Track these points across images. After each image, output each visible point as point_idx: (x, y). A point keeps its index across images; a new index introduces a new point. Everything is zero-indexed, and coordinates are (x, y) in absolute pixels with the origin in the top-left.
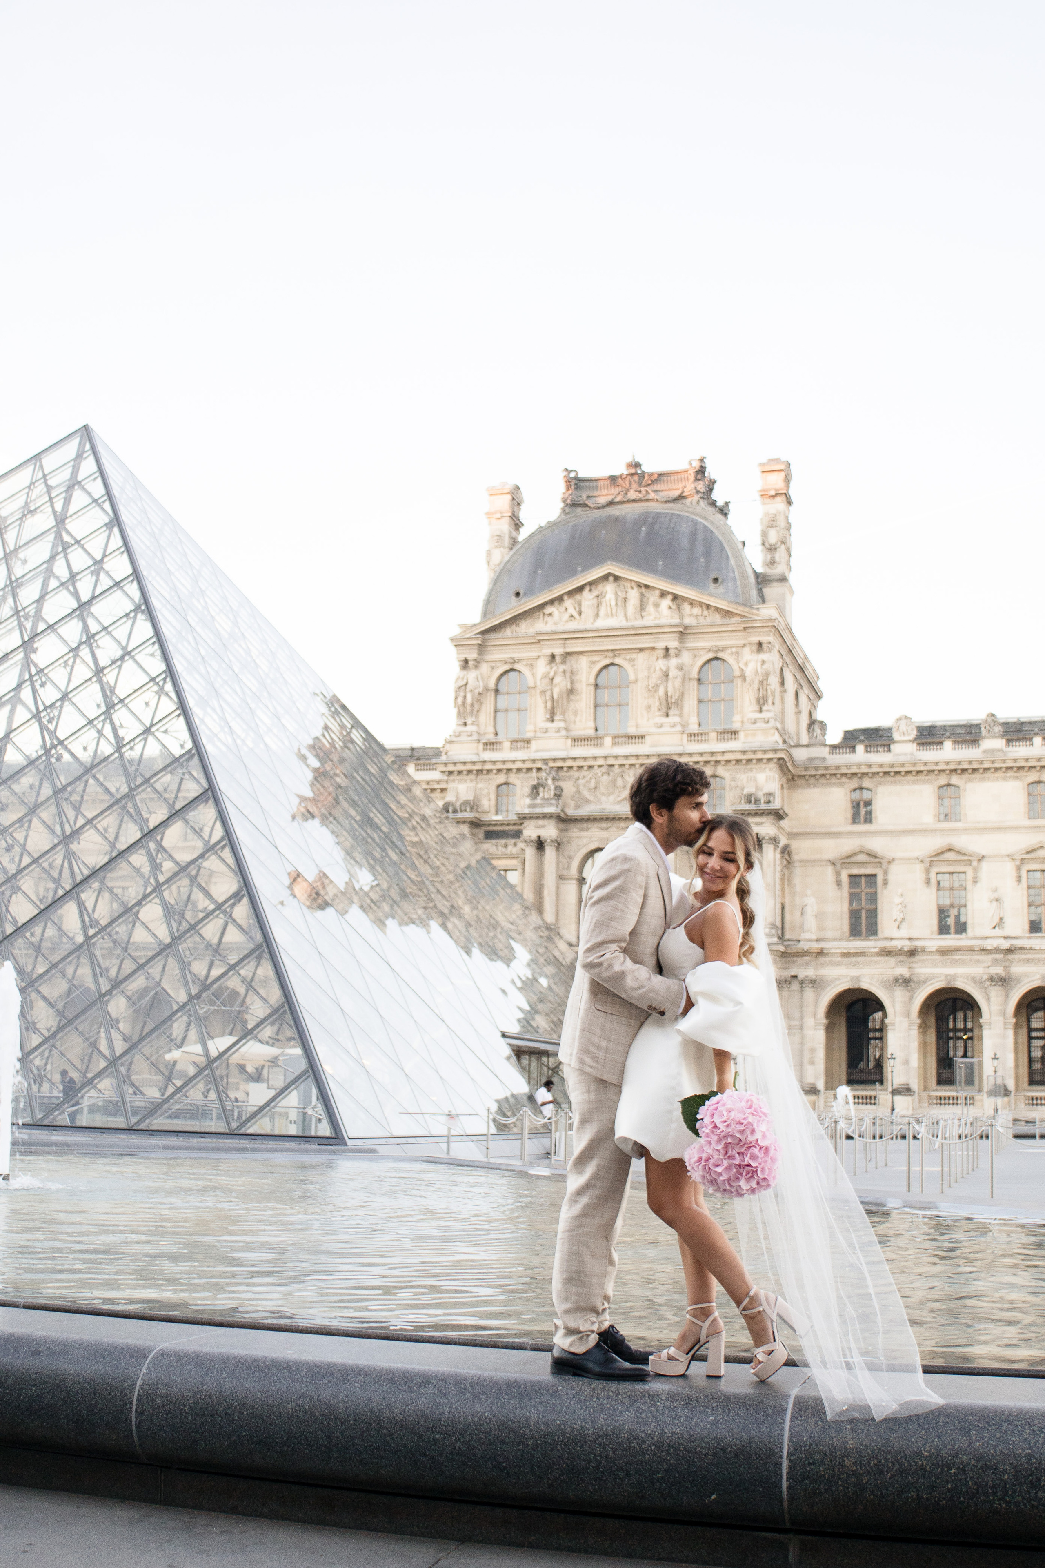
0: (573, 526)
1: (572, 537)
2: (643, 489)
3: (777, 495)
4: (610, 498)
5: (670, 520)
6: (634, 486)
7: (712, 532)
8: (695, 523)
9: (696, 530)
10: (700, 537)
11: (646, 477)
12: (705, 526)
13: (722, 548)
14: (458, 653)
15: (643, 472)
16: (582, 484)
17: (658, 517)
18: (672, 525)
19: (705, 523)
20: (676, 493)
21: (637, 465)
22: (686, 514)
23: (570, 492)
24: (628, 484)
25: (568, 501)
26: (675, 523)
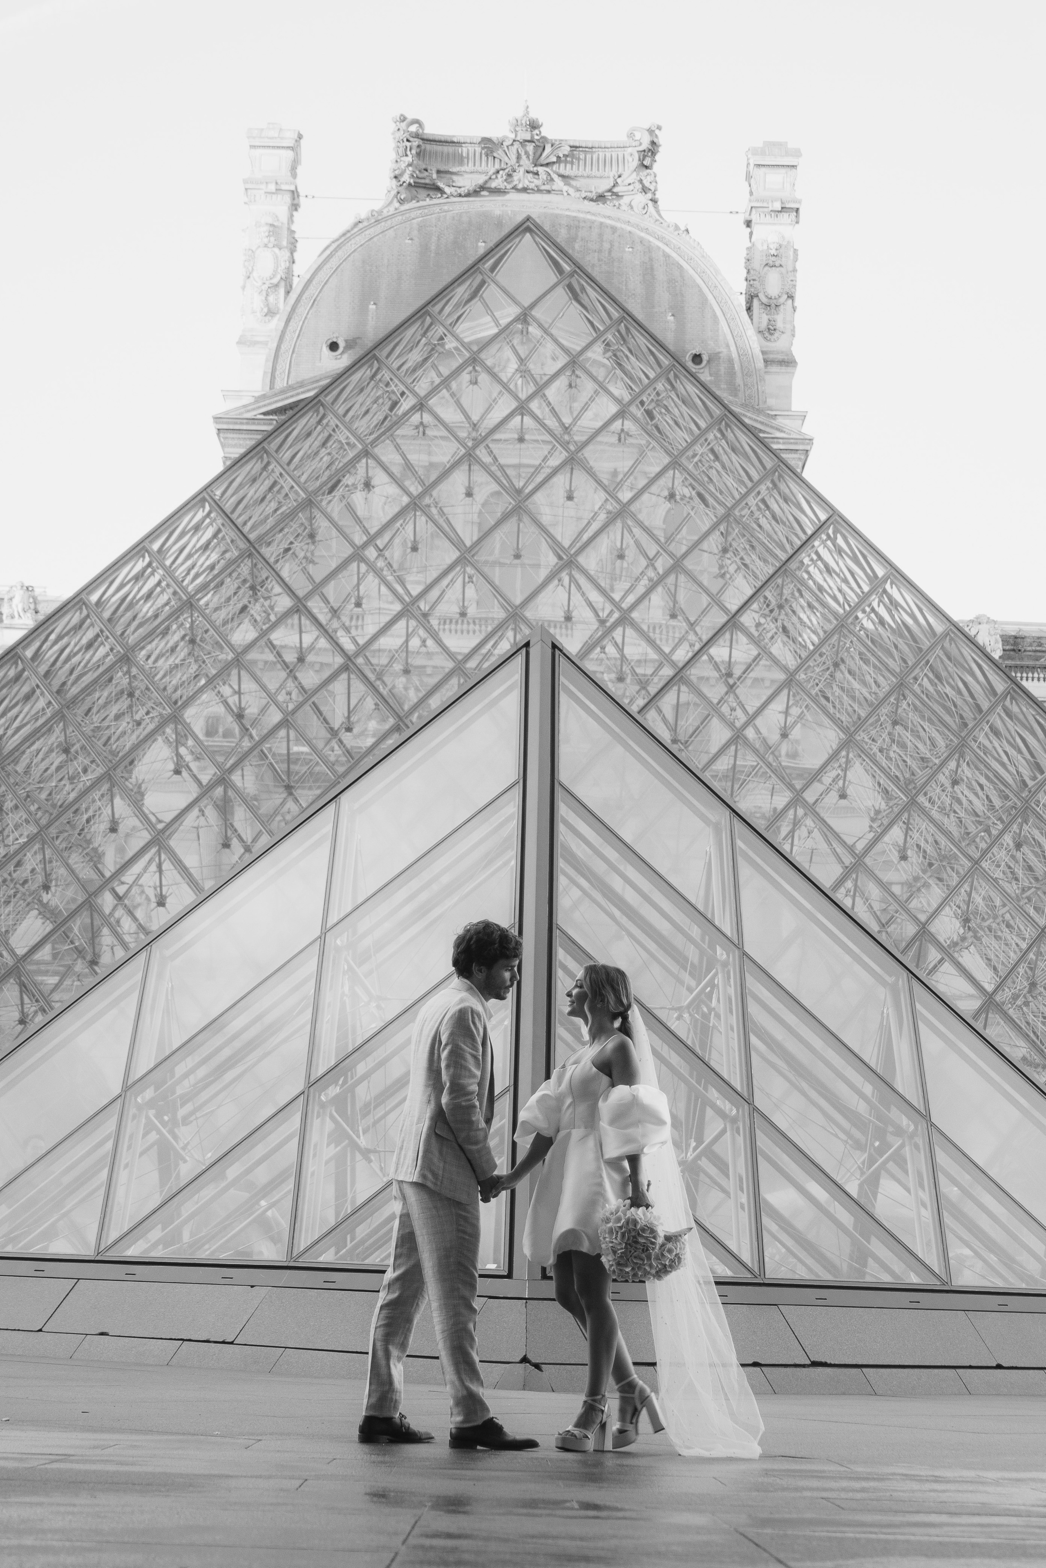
0: (421, 228)
1: (424, 249)
2: (541, 170)
3: (784, 209)
4: (481, 180)
5: (601, 235)
6: (526, 163)
7: (680, 267)
8: (649, 249)
9: (651, 259)
10: (661, 275)
11: (548, 149)
12: (667, 256)
13: (704, 301)
14: (223, 446)
15: (544, 139)
16: (428, 147)
17: (578, 227)
18: (606, 246)
19: (668, 250)
20: (603, 186)
21: (534, 126)
22: (629, 228)
23: (409, 159)
24: (514, 157)
25: (406, 178)
26: (611, 243)
